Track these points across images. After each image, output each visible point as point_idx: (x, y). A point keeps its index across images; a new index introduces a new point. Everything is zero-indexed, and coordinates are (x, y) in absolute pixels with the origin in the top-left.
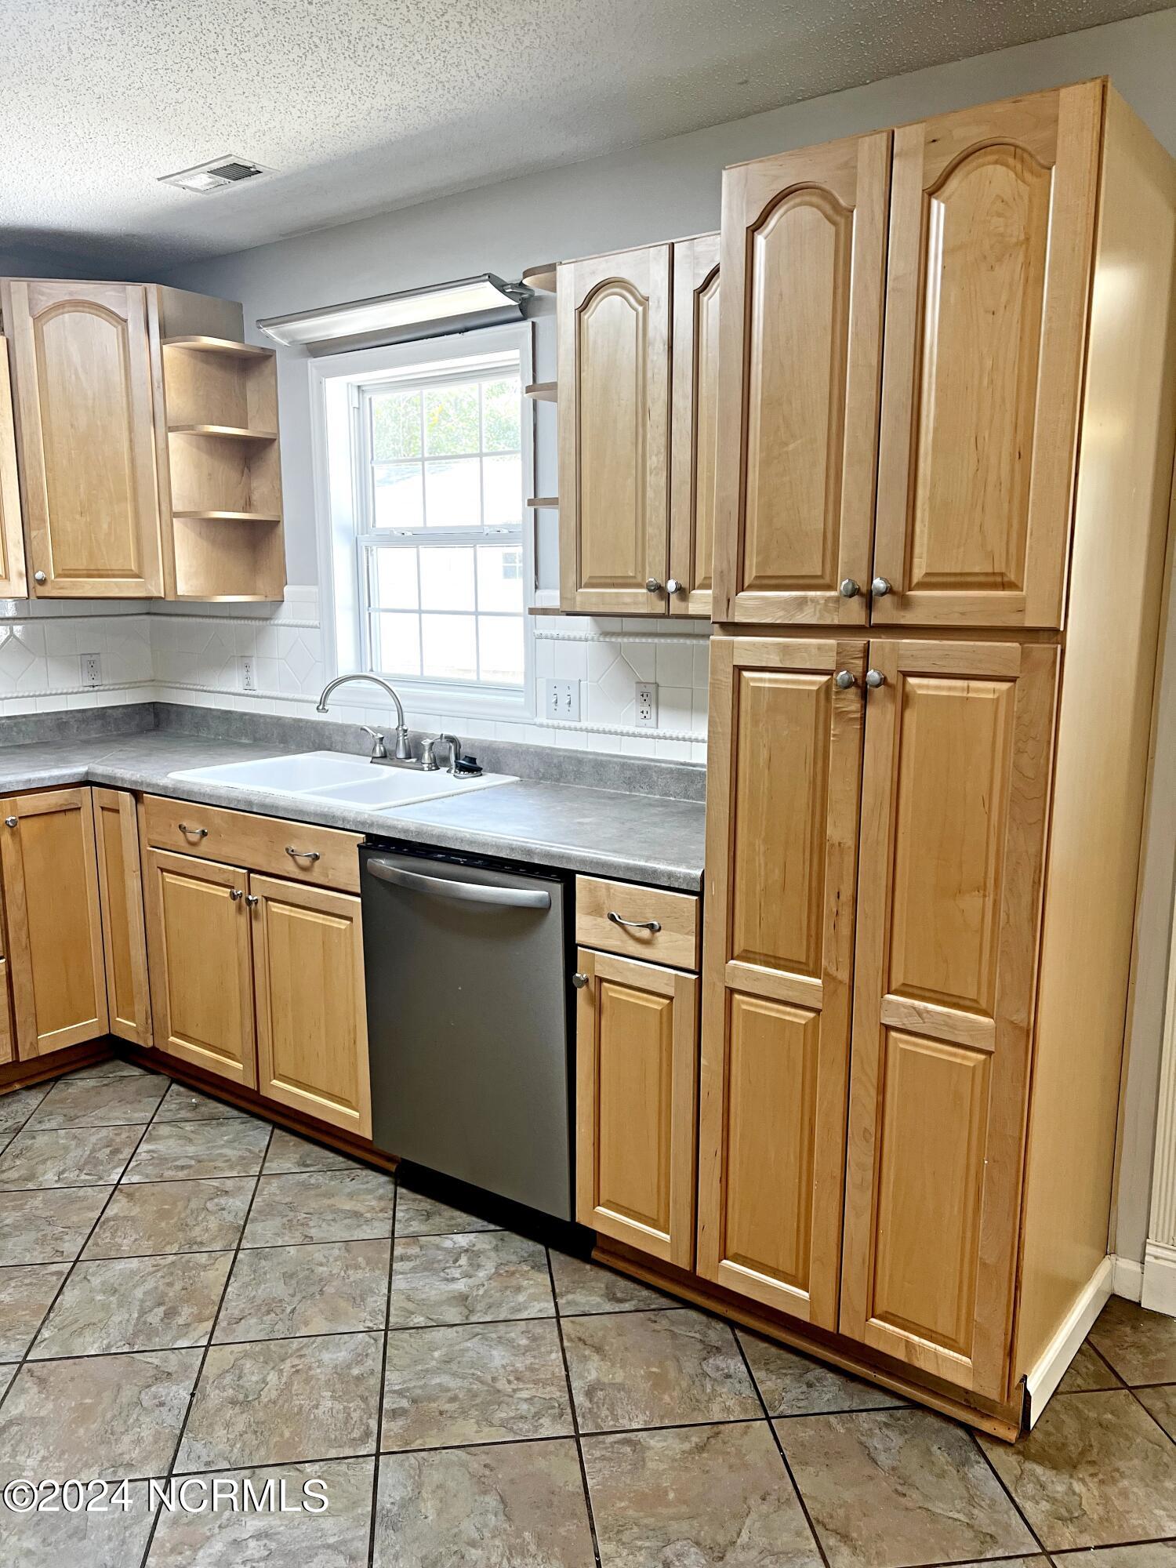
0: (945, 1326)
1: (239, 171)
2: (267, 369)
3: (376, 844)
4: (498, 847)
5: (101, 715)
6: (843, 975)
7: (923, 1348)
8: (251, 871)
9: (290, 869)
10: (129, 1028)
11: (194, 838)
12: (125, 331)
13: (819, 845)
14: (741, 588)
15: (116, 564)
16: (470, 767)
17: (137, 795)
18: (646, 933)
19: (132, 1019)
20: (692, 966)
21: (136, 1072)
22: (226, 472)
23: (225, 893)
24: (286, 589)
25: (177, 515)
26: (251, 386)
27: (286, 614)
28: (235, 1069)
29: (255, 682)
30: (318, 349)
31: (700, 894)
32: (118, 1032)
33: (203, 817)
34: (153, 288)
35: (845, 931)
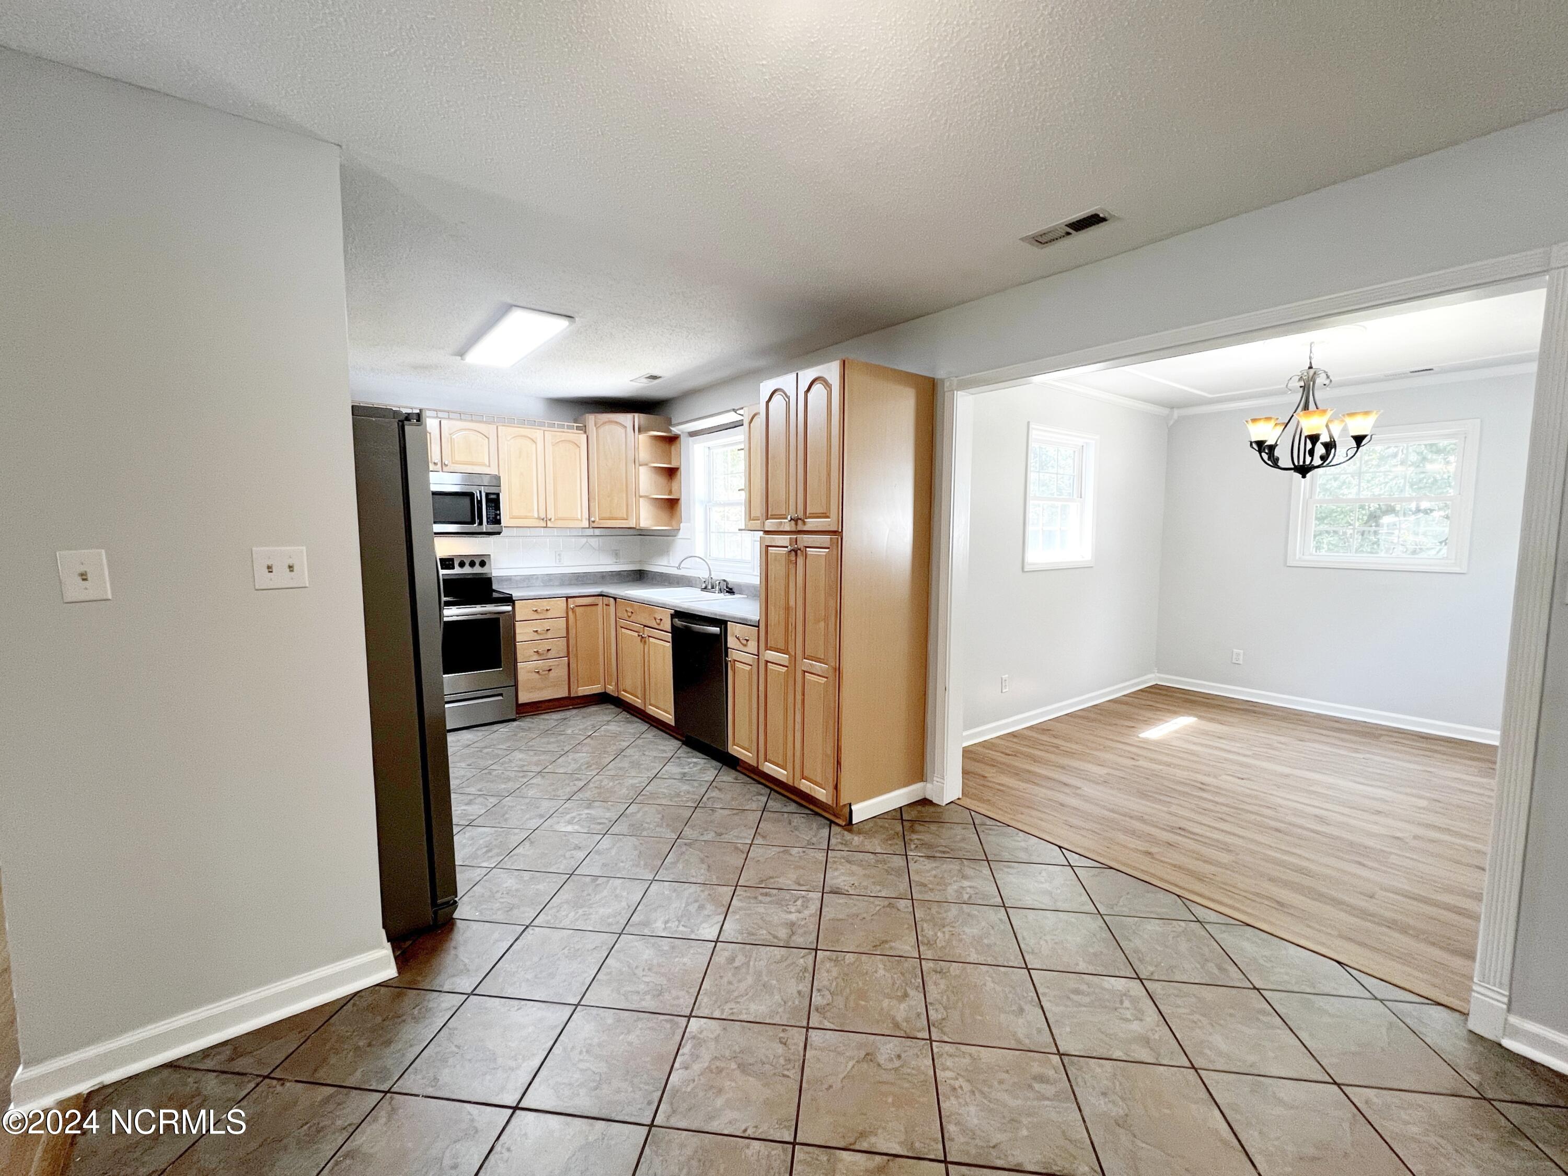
0: (819, 780)
1: (654, 378)
2: (678, 442)
3: (678, 614)
4: (708, 613)
5: (619, 573)
6: (793, 654)
7: (818, 791)
8: (645, 626)
9: (654, 624)
10: (611, 689)
11: (630, 614)
12: (626, 431)
13: (787, 608)
14: (767, 519)
15: (620, 515)
16: (731, 591)
17: (615, 599)
18: (745, 642)
19: (611, 685)
20: (756, 653)
21: (613, 707)
22: (662, 480)
23: (636, 634)
24: (681, 525)
25: (641, 497)
26: (673, 448)
27: (681, 534)
28: (638, 702)
29: (671, 562)
30: (693, 434)
31: (758, 627)
32: (608, 691)
33: (632, 606)
34: (636, 415)
35: (793, 637)
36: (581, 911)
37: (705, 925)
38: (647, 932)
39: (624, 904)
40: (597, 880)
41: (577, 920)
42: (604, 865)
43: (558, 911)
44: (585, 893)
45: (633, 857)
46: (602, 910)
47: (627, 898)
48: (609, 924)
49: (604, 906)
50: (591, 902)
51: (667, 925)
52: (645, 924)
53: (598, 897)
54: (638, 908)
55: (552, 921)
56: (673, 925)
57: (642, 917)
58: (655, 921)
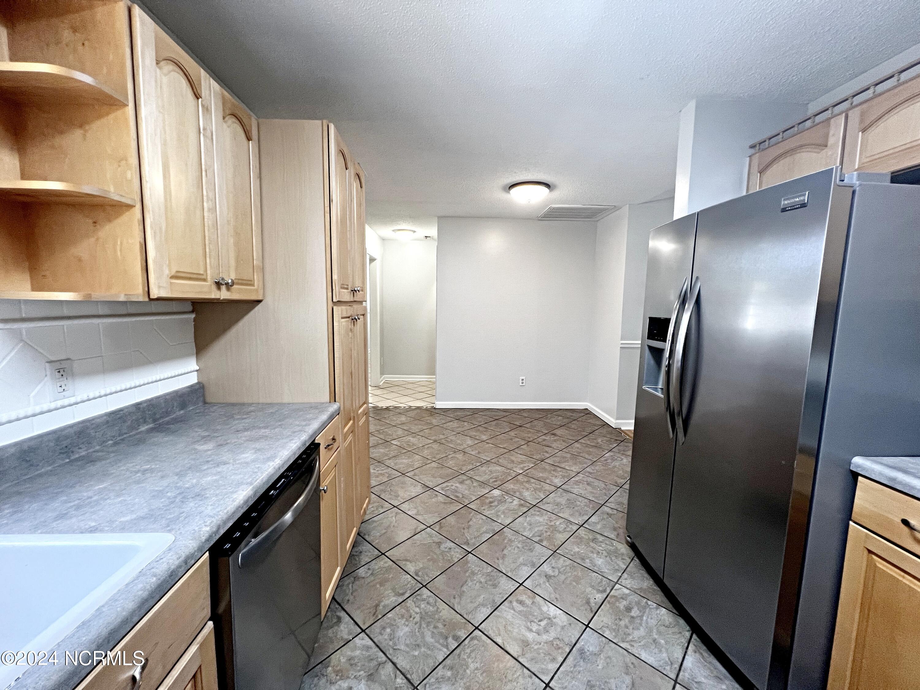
36: (552, 523)
37: (495, 495)
38: (522, 502)
39: (528, 519)
40: (539, 541)
41: (555, 520)
42: (531, 550)
43: (565, 528)
44: (548, 534)
45: (509, 549)
46: (541, 520)
47: (525, 521)
48: (539, 511)
49: (539, 522)
50: (546, 527)
51: (512, 501)
52: (521, 505)
53: (541, 528)
54: (521, 514)
55: (569, 524)
56: (510, 500)
57: (522, 509)
58: (516, 505)
